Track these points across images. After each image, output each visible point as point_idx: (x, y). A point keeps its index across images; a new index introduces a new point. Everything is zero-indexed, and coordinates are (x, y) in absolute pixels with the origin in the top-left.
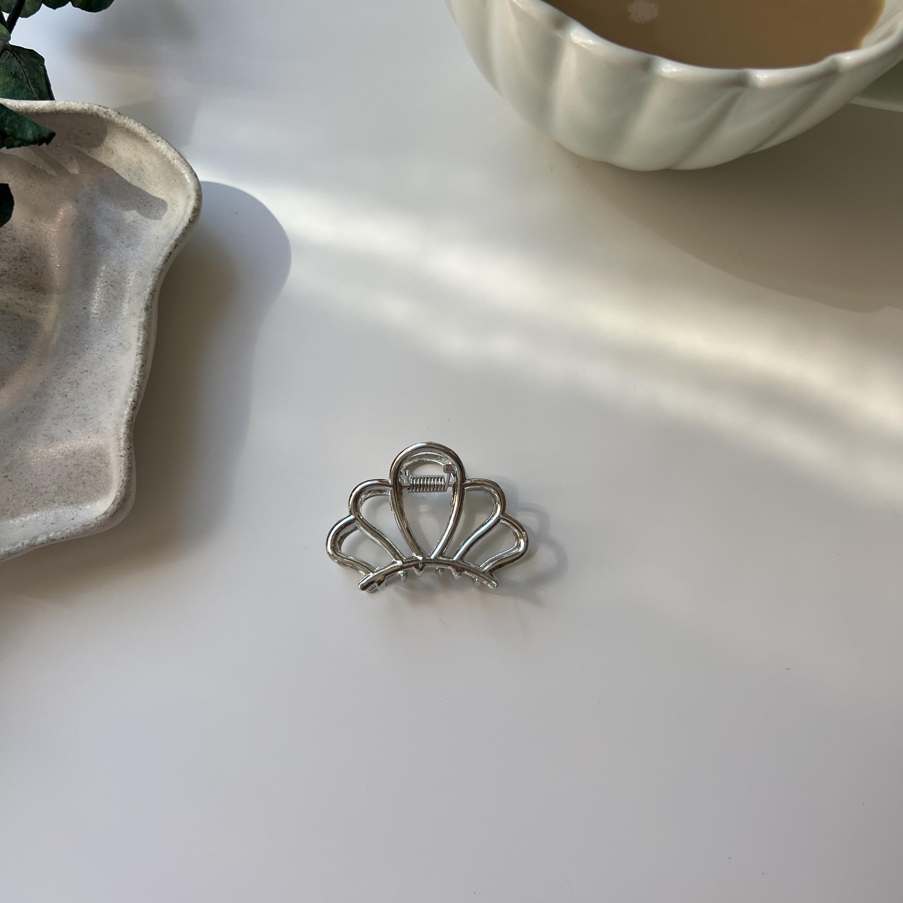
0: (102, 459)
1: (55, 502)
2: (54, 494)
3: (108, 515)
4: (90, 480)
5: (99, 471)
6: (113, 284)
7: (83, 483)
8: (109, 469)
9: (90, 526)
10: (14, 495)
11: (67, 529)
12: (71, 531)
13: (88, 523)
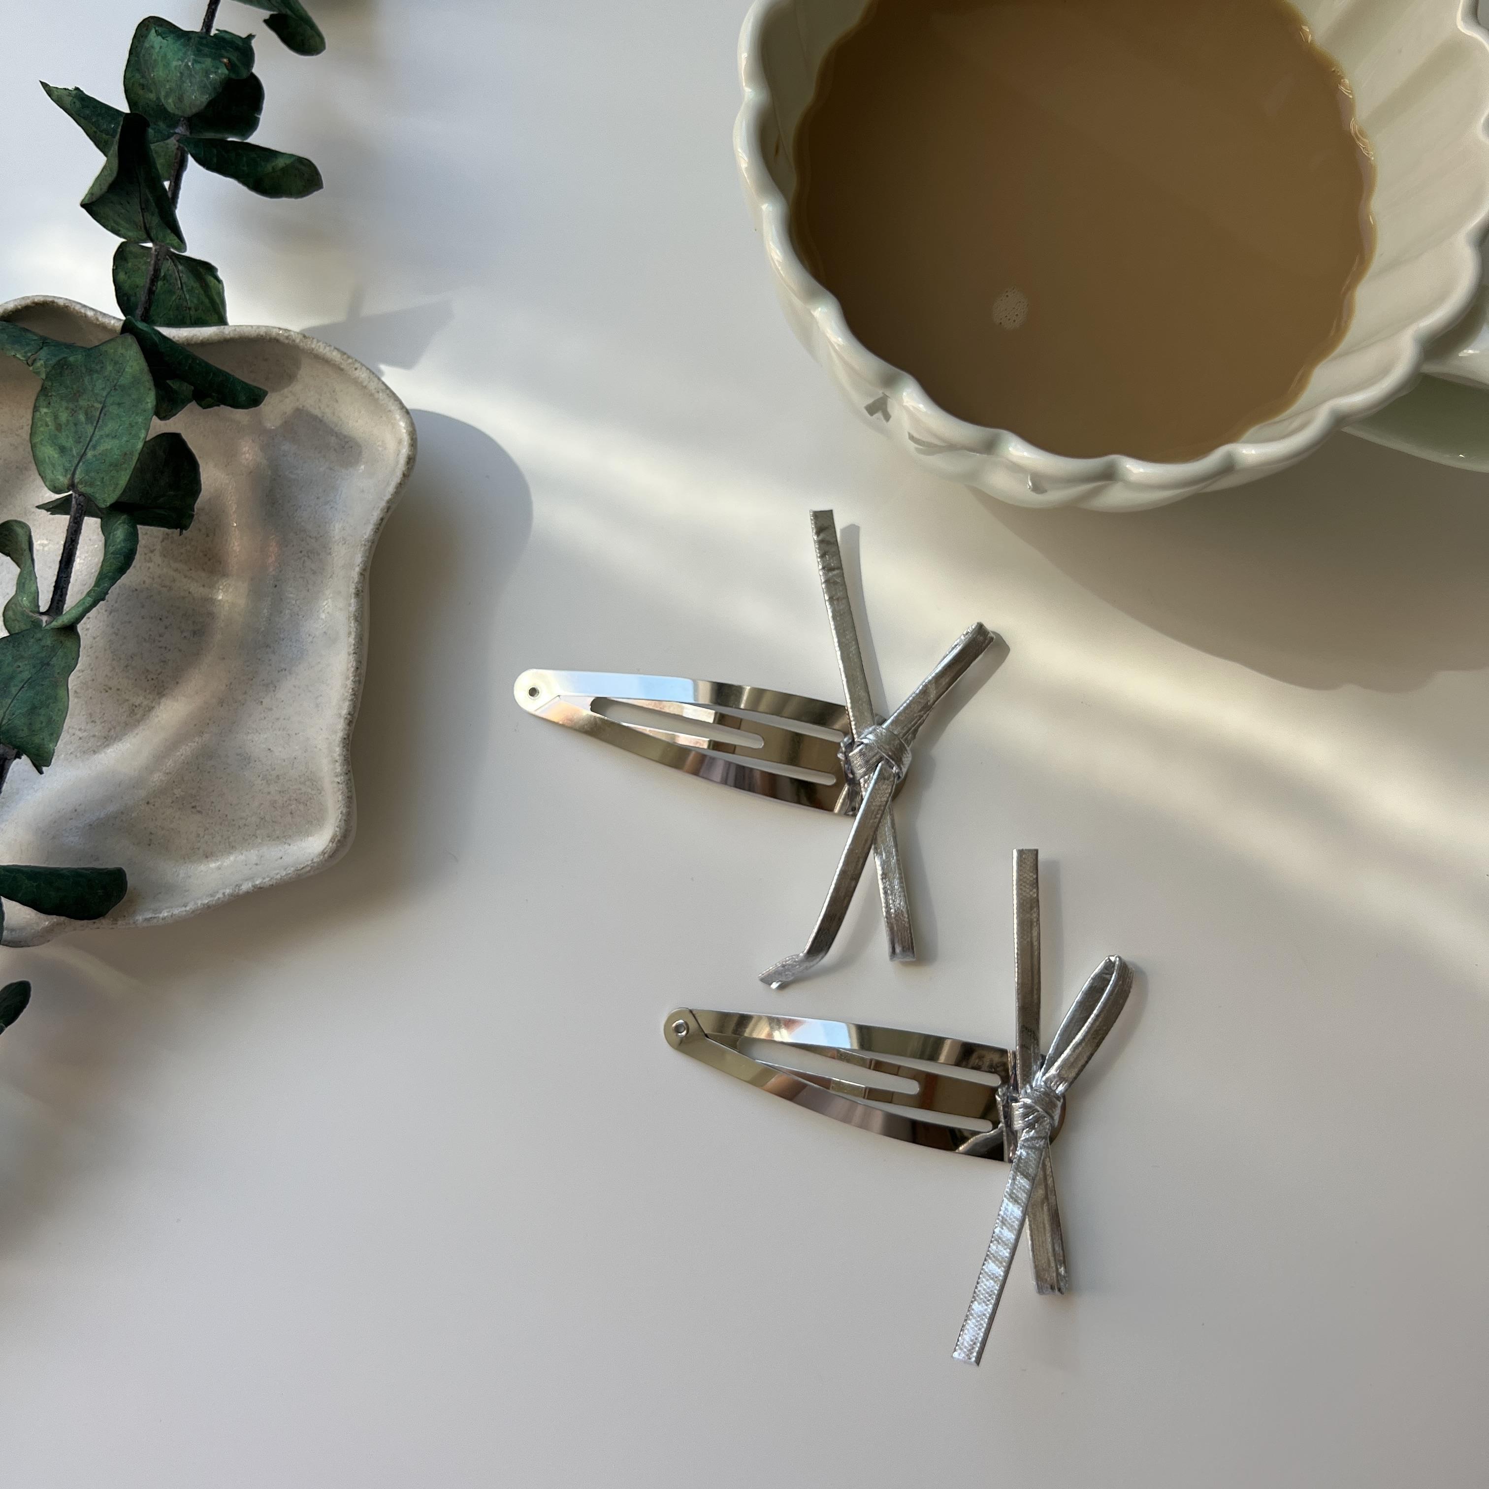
0: (313, 785)
1: (257, 838)
2: (256, 827)
3: (326, 855)
4: (299, 810)
5: (311, 799)
6: (310, 554)
7: (291, 813)
8: (322, 796)
9: (304, 870)
10: (205, 831)
11: (277, 874)
12: (281, 876)
13: (302, 866)
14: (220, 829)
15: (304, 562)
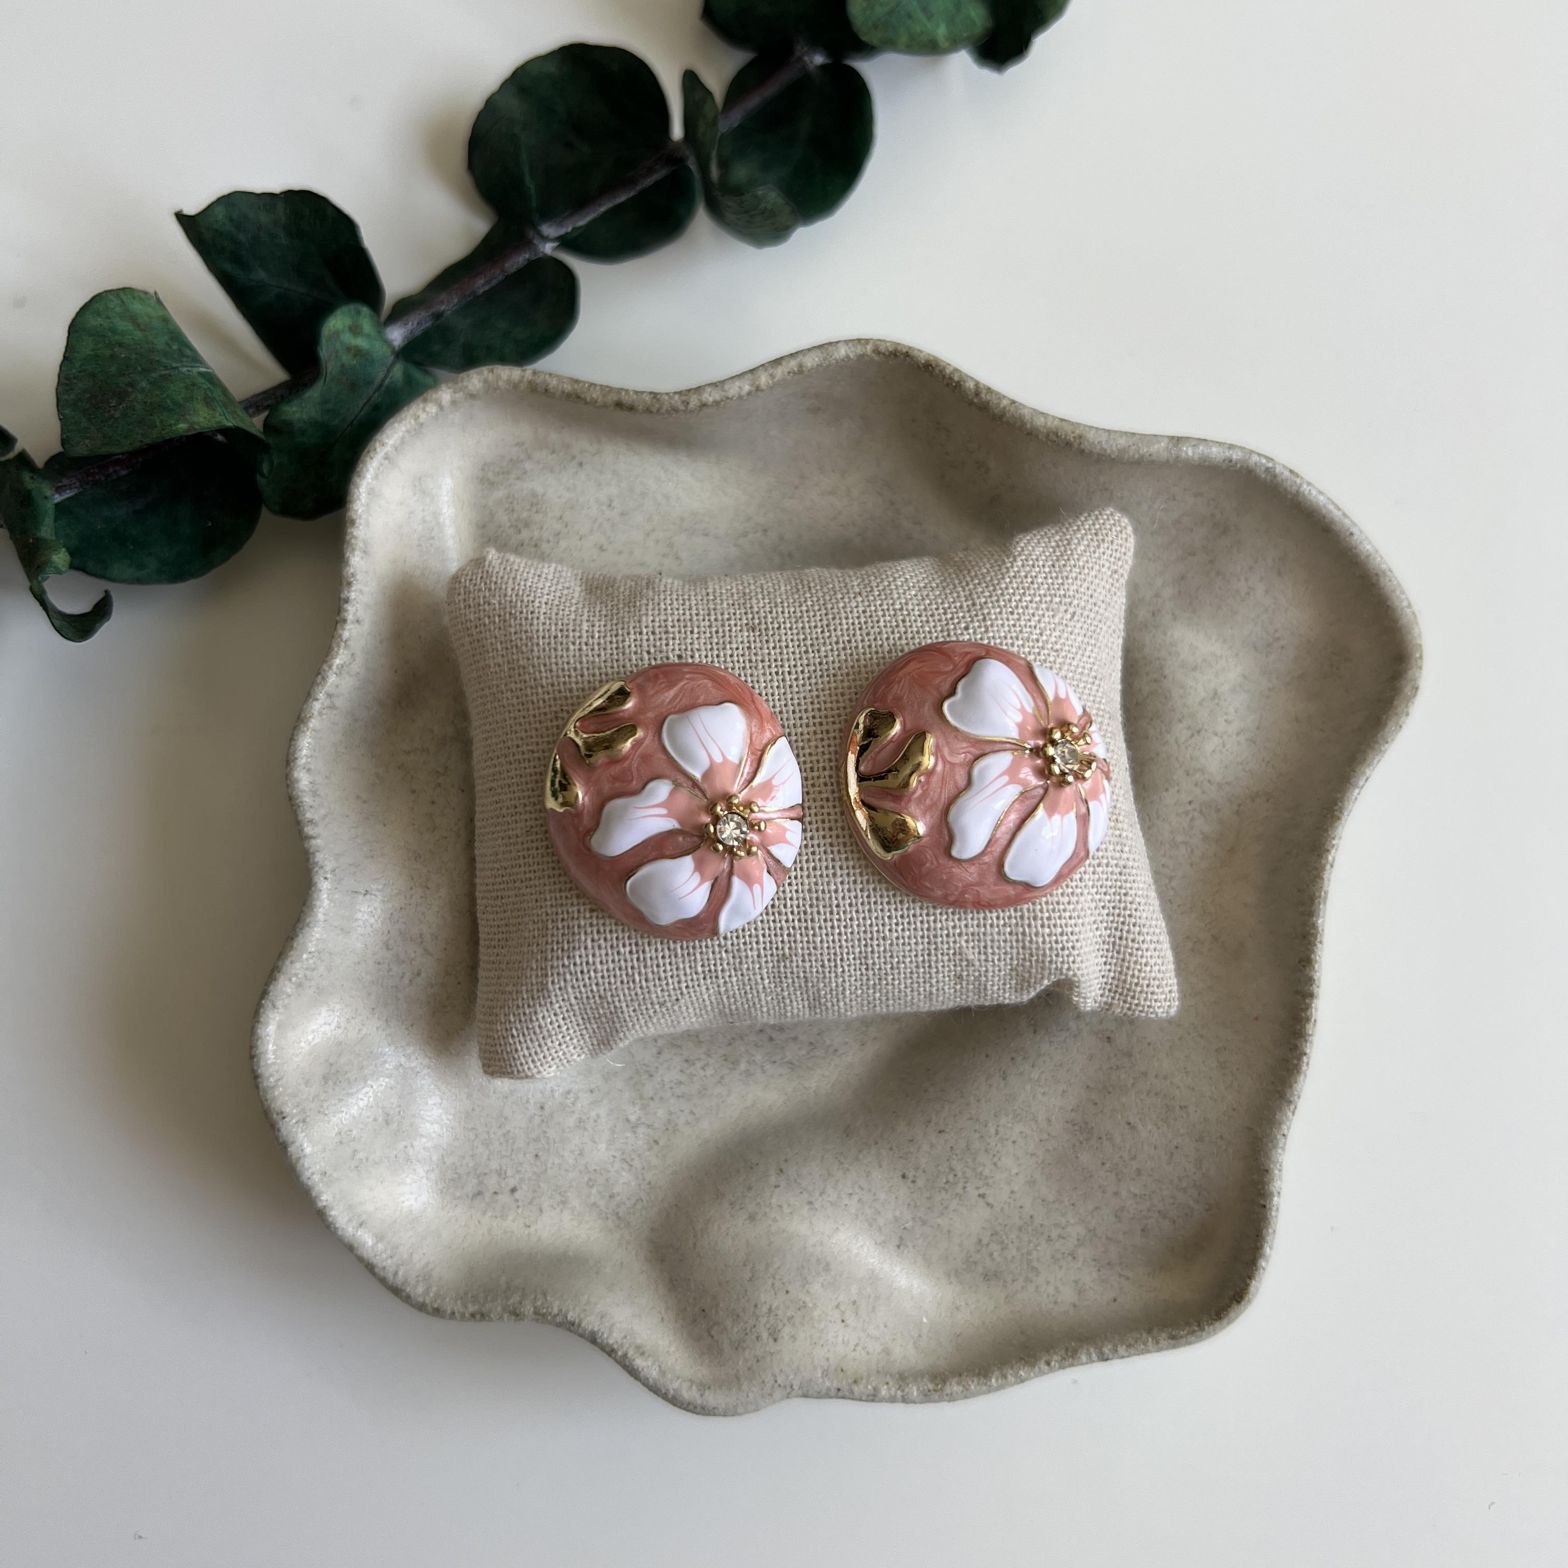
1: (1074, 1258)
2: (1076, 1242)
15: (1192, 819)
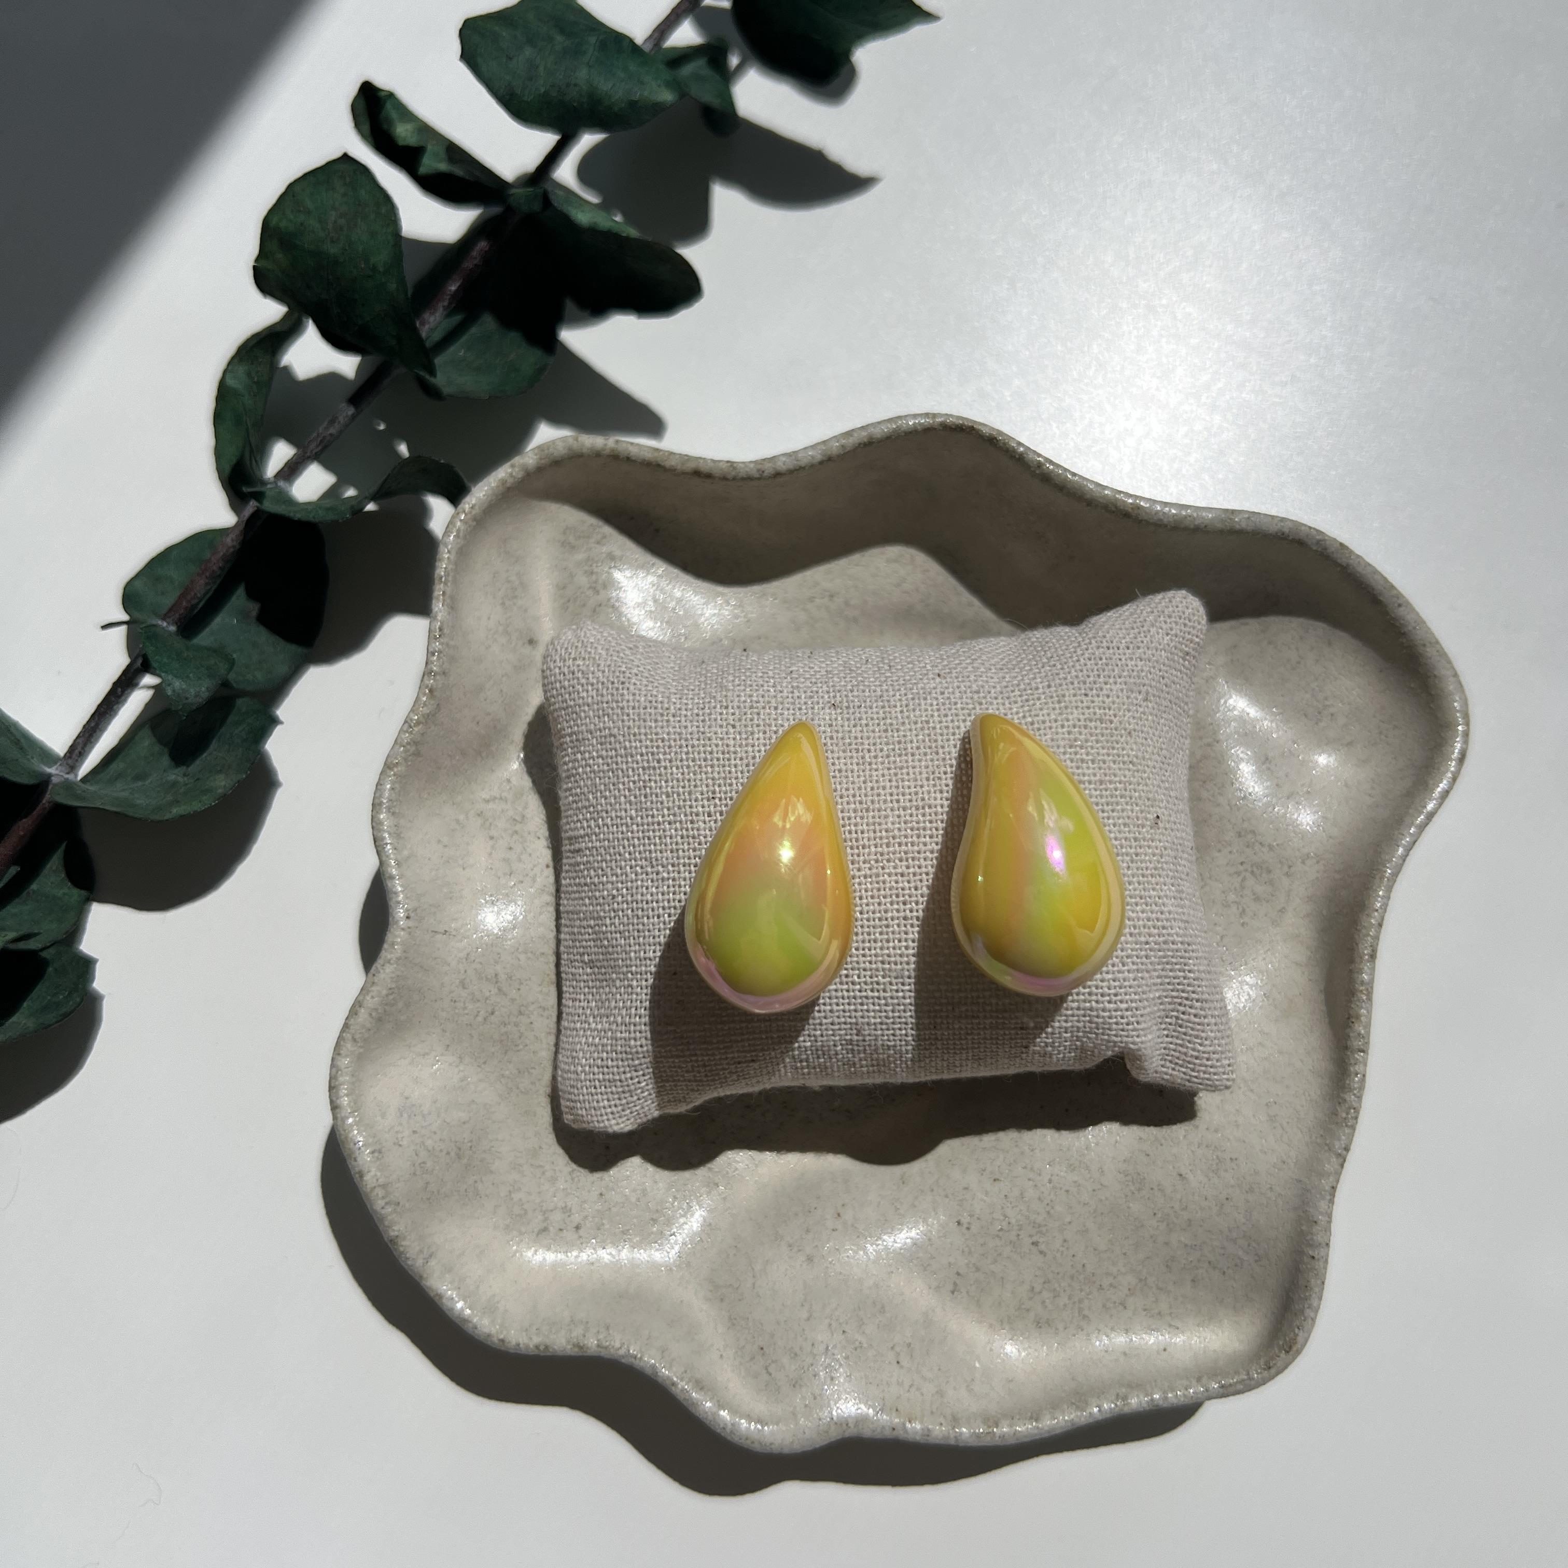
1: (1125, 1307)
2: (1127, 1291)
6: (1255, 869)
10: (1044, 1283)
14: (1070, 1285)
15: (1244, 879)
